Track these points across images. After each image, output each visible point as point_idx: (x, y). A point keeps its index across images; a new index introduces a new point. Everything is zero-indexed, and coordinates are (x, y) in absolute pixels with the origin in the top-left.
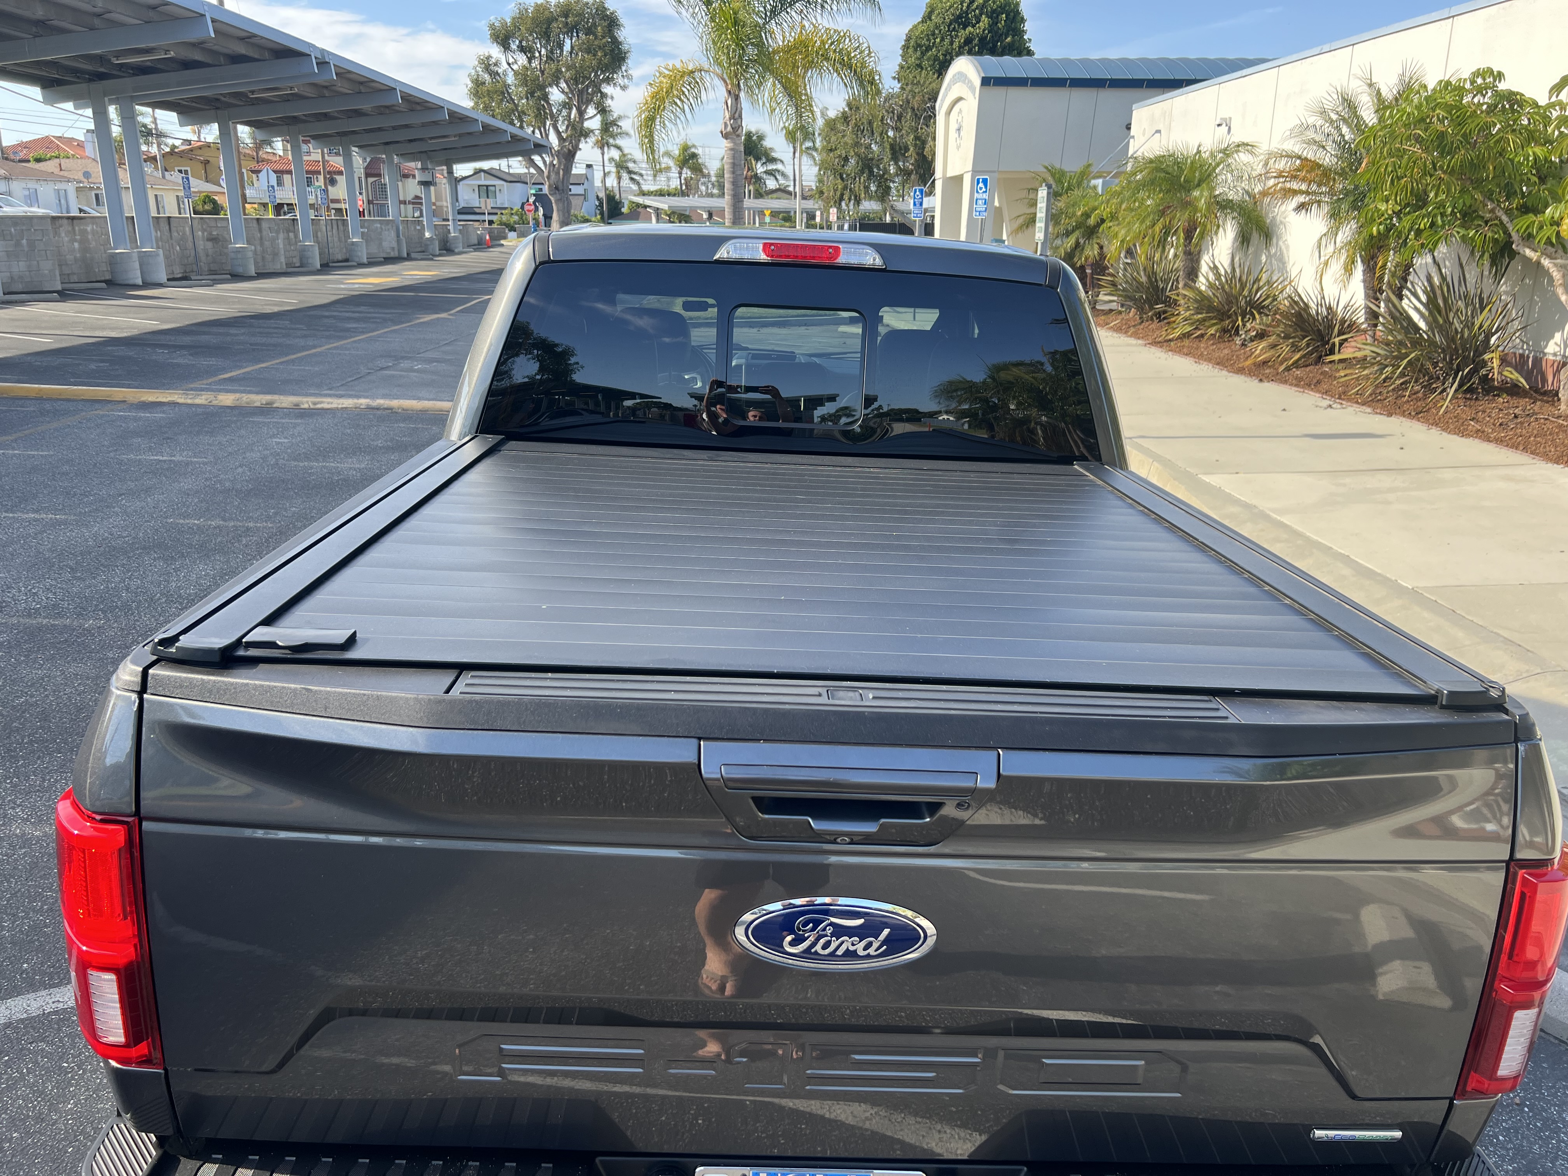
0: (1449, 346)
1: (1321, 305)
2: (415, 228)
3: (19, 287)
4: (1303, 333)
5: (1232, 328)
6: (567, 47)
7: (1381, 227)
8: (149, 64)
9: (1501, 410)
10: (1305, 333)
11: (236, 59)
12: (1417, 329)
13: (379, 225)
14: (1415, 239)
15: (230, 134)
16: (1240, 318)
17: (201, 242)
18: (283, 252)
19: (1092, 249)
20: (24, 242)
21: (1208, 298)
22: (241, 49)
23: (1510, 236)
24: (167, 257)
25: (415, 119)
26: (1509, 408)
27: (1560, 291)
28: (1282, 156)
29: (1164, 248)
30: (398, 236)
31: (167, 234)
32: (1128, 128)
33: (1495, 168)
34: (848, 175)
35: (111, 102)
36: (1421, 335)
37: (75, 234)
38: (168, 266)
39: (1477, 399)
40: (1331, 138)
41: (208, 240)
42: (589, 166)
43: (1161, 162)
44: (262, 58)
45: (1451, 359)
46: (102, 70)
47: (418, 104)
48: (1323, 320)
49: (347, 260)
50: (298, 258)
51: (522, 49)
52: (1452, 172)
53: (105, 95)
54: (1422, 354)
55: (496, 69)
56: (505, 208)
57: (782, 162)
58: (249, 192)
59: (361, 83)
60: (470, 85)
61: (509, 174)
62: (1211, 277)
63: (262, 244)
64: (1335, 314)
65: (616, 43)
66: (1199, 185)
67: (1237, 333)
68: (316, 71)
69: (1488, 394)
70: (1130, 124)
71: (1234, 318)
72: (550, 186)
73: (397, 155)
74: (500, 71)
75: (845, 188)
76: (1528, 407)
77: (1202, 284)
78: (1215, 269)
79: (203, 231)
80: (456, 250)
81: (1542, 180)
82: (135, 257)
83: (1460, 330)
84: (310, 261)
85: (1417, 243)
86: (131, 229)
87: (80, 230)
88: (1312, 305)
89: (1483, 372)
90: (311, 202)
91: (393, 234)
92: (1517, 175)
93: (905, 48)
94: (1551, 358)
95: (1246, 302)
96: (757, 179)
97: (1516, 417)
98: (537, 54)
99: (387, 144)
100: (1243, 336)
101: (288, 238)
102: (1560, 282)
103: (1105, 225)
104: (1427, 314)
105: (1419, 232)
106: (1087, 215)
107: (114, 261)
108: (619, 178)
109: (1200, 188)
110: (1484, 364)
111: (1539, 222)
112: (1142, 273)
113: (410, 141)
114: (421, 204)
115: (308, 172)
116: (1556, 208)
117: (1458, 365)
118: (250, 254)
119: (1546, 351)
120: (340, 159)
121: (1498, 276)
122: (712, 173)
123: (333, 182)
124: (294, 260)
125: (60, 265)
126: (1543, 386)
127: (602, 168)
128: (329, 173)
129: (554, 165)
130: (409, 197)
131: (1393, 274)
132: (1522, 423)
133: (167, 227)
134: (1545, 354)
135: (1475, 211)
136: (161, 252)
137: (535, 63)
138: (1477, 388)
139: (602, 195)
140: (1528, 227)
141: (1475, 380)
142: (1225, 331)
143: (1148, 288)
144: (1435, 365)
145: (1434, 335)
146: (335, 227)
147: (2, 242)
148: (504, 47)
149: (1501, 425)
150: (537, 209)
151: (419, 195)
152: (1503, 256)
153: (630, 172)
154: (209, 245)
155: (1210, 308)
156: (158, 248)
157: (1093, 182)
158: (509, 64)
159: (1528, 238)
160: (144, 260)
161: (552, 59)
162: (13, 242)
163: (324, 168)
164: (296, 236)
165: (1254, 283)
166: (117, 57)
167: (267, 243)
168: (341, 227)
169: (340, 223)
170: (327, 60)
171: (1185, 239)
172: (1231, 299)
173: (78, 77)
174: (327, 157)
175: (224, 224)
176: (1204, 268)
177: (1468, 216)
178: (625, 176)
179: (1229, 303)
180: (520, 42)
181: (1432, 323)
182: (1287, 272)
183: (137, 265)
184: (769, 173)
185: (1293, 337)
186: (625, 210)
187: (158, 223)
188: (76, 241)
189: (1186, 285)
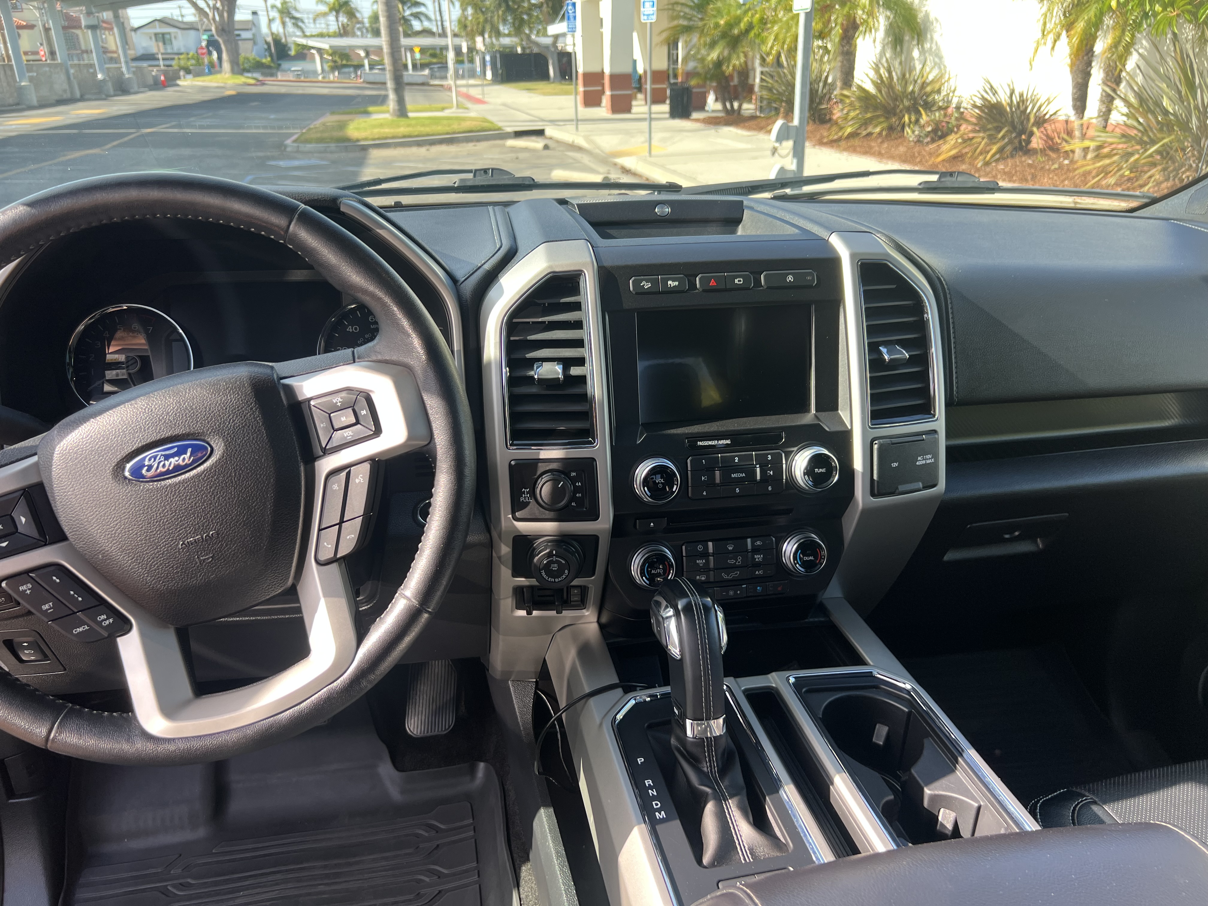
2: (88, 71)
5: (898, 125)
13: (47, 69)
16: (906, 115)
19: (738, 58)
21: (874, 97)
30: (69, 79)
34: (487, 9)
42: (254, 13)
48: (1016, 111)
49: (18, 104)
56: (181, 54)
57: (424, 5)
61: (182, 22)
67: (906, 130)
71: (900, 115)
72: (216, 28)
75: (486, 21)
80: (132, 91)
91: (63, 77)
96: (406, 21)
106: (730, 25)
108: (284, 24)
122: (366, 21)
127: (265, 13)
129: (218, 9)
139: (269, 39)
142: (891, 129)
150: (210, 53)
153: (293, 18)
155: (876, 106)
165: (918, 78)
172: (895, 96)
178: (289, 23)
179: (893, 99)
184: (416, 16)
185: (989, 130)
186: (292, 53)
189: (844, 84)
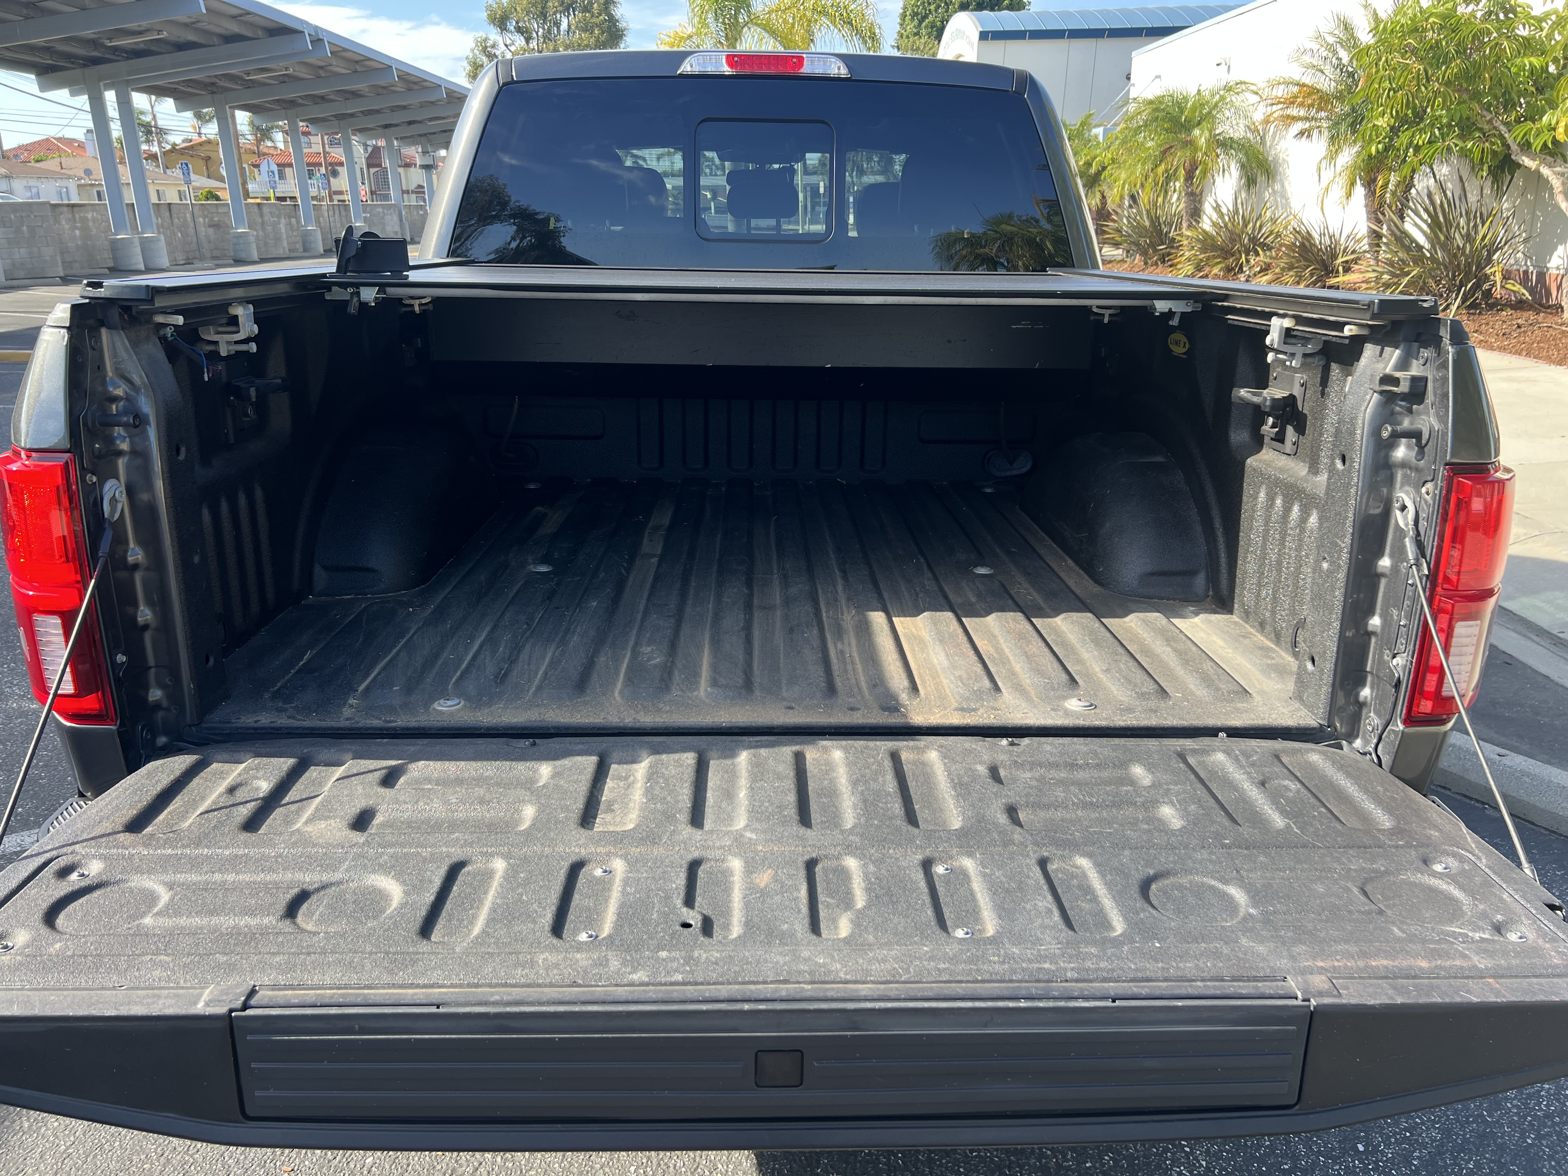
0: (1451, 262)
1: (1324, 235)
2: (418, 213)
3: (22, 274)
4: (1306, 263)
5: (1236, 266)
6: (564, 25)
7: (1380, 146)
8: (142, 46)
9: (1504, 322)
10: (1310, 262)
11: (230, 39)
12: (1420, 248)
13: (381, 210)
14: (1414, 155)
15: (227, 118)
16: (1243, 256)
17: (203, 229)
18: (284, 237)
19: (1095, 198)
20: (25, 228)
21: (1212, 238)
22: (234, 28)
23: (1509, 147)
24: (169, 244)
25: (414, 100)
26: (1512, 320)
27: (1560, 199)
28: (1279, 84)
29: (1166, 192)
30: (401, 220)
31: (168, 221)
32: (1129, 78)
33: (1491, 78)
35: (108, 87)
36: (1423, 253)
37: (75, 222)
38: (170, 253)
39: (1480, 313)
40: (1328, 61)
41: (210, 226)
43: (1161, 103)
44: (255, 37)
45: (1454, 276)
46: (96, 54)
47: (415, 83)
48: (1326, 249)
50: (301, 243)
51: (519, 30)
52: (1448, 83)
53: (100, 80)
54: (1424, 272)
55: (493, 51)
58: (250, 187)
59: (357, 62)
60: (469, 68)
62: (1215, 217)
63: (264, 229)
64: (1337, 243)
65: (612, 20)
66: (1199, 123)
67: (1241, 270)
68: (310, 48)
69: (1491, 309)
70: (1130, 74)
71: (1238, 256)
73: (397, 139)
74: (498, 53)
76: (1532, 318)
77: (1206, 225)
78: (1217, 208)
79: (204, 217)
81: (1540, 90)
82: (137, 242)
83: (1461, 246)
84: (313, 245)
85: (1416, 159)
86: (132, 216)
87: (80, 218)
88: (1316, 236)
89: (1486, 286)
90: (312, 194)
91: (395, 218)
92: (1514, 85)
93: (903, 16)
94: (1555, 272)
95: (1249, 240)
97: (1519, 327)
98: (535, 35)
99: (386, 126)
100: (1247, 273)
101: (290, 224)
102: (1560, 189)
103: (1106, 172)
104: (1429, 231)
105: (1417, 149)
106: (1089, 164)
107: (115, 247)
109: (1200, 127)
110: (1487, 278)
111: (1537, 129)
112: (1145, 217)
113: (410, 123)
114: (424, 193)
115: (308, 165)
116: (1553, 114)
117: (1461, 281)
118: (252, 239)
119: (1548, 265)
120: (340, 150)
121: (1499, 194)
123: (335, 174)
124: (297, 246)
125: (62, 253)
126: (1548, 301)
128: (331, 164)
130: (412, 187)
131: (1394, 193)
132: (1525, 332)
133: (168, 214)
134: (1548, 269)
135: (1474, 124)
136: (162, 237)
137: (533, 44)
138: (1481, 304)
140: (1525, 134)
141: (1479, 294)
142: (1229, 269)
143: (1152, 232)
144: (1438, 283)
145: (1436, 253)
146: (337, 212)
147: (3, 230)
148: (500, 28)
149: (1504, 335)
151: (421, 184)
152: (1503, 172)
154: (211, 231)
155: (1214, 247)
156: (159, 233)
157: (1095, 131)
158: (506, 46)
159: (1526, 146)
160: (146, 245)
161: (550, 39)
162: (13, 229)
163: (325, 158)
164: (298, 222)
165: (1257, 219)
166: (110, 39)
167: (269, 228)
168: (343, 213)
169: (342, 208)
170: (321, 37)
171: (1186, 180)
172: (1234, 237)
173: (73, 63)
174: (328, 149)
175: (224, 210)
176: (1208, 208)
177: (1466, 128)
179: (1233, 241)
180: (517, 23)
181: (1433, 240)
182: (1290, 208)
183: (138, 250)
185: (1297, 268)
187: (158, 210)
188: (76, 228)
189: (1190, 226)
